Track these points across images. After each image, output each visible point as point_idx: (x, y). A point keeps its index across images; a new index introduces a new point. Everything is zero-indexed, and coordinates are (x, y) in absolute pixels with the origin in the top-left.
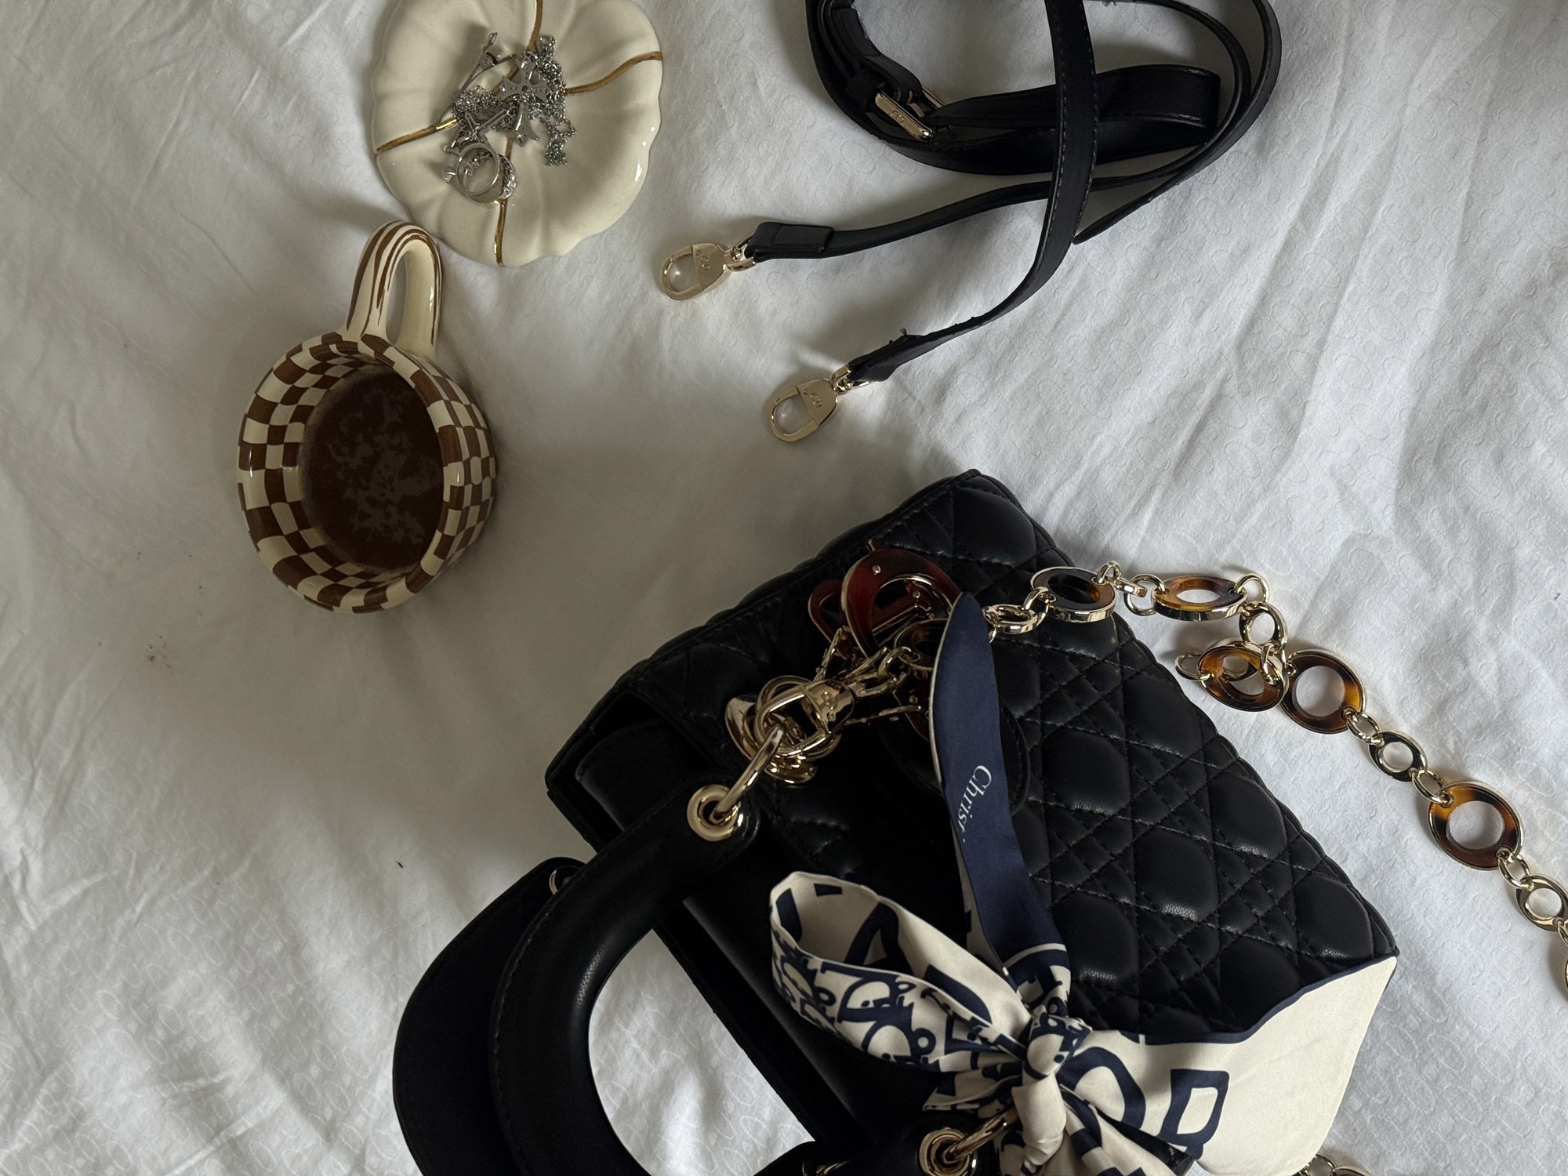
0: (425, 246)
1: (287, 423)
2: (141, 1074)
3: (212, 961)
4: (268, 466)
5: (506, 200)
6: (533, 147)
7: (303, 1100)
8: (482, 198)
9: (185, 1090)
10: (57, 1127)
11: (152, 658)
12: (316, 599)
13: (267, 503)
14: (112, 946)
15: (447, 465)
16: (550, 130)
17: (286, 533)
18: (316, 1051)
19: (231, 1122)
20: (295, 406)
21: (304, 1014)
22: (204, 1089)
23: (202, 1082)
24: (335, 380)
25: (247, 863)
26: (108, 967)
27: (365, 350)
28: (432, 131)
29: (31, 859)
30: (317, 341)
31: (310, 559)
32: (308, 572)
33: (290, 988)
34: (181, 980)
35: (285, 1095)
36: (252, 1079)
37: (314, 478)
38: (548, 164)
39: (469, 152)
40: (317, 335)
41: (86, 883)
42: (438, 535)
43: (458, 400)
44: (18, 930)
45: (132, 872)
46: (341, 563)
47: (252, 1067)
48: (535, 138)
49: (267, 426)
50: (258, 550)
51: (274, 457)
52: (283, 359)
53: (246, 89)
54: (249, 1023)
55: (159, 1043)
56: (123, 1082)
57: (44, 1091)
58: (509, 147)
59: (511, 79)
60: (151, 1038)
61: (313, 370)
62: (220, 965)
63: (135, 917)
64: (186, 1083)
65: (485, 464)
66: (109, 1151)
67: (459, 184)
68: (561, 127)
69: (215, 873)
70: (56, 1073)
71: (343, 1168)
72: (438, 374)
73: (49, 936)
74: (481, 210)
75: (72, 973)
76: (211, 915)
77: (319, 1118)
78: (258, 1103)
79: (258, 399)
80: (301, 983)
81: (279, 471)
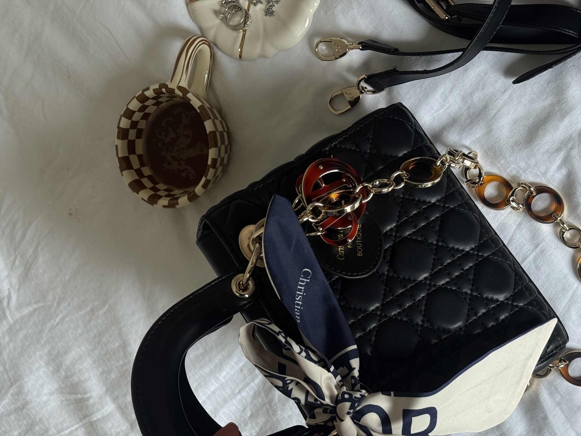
0: (208, 47)
1: (139, 120)
2: (54, 389)
3: (87, 346)
4: (129, 138)
5: (246, 30)
6: (260, 7)
8: (235, 28)
9: (72, 398)
10: (16, 406)
11: (71, 214)
12: (146, 200)
13: (128, 155)
14: (45, 335)
15: (211, 149)
17: (135, 168)
19: (91, 415)
20: (143, 113)
21: (126, 374)
22: (80, 399)
23: (79, 396)
24: (161, 103)
25: (107, 307)
26: (42, 343)
27: (177, 92)
29: (12, 293)
30: (157, 86)
31: (145, 181)
32: (143, 187)
33: (121, 362)
34: (73, 352)
35: (115, 406)
36: (101, 398)
37: (148, 145)
38: (266, 15)
39: (231, 6)
40: (157, 83)
41: (35, 306)
42: (204, 179)
43: (217, 119)
44: (5, 323)
45: (55, 304)
46: (158, 183)
47: (102, 393)
48: (261, 3)
49: (130, 121)
50: (122, 175)
51: (132, 134)
52: (140, 92)
54: (101, 374)
55: (62, 377)
56: (45, 391)
57: (11, 391)
58: (249, 6)
60: (59, 374)
62: (91, 348)
63: (55, 324)
64: (72, 395)
65: (226, 147)
66: (37, 419)
67: (225, 20)
69: (92, 310)
70: (17, 384)
72: (209, 107)
73: (18, 327)
74: (234, 34)
75: (27, 344)
76: (88, 327)
77: (129, 418)
78: (103, 408)
79: (128, 108)
80: (126, 361)
81: (134, 141)
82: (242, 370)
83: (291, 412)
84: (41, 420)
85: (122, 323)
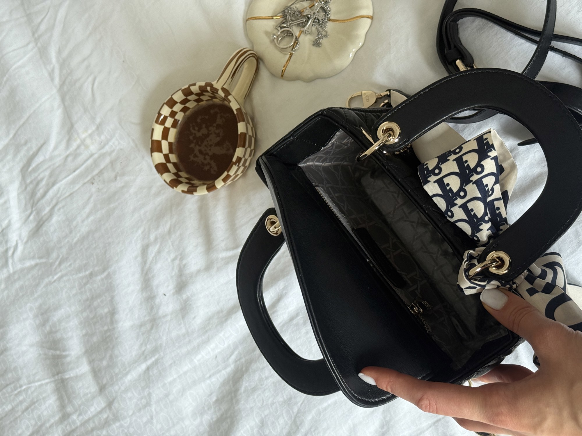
1: (178, 111)
2: (35, 342)
3: (78, 307)
4: (166, 125)
5: (293, 54)
6: (309, 37)
7: (96, 373)
8: (282, 50)
11: (93, 183)
12: (168, 182)
13: (161, 139)
14: (40, 289)
15: (238, 148)
16: (319, 33)
17: (164, 153)
18: (108, 356)
19: (64, 372)
20: (184, 106)
21: (108, 340)
22: (58, 355)
23: (58, 352)
24: (202, 101)
25: (105, 274)
26: (36, 296)
27: (221, 93)
28: (272, 18)
29: (19, 245)
30: (203, 84)
31: (170, 166)
32: (167, 170)
33: (106, 328)
34: (63, 310)
35: (89, 368)
36: (78, 358)
37: (180, 136)
38: (313, 45)
39: (284, 31)
40: (204, 81)
41: (38, 261)
42: (225, 174)
43: (249, 124)
44: (5, 271)
45: (57, 263)
46: (181, 171)
47: (80, 353)
48: (311, 34)
49: (170, 110)
50: (152, 156)
51: (169, 123)
52: (187, 86)
54: (84, 336)
55: (46, 331)
56: (27, 342)
58: (300, 34)
59: (310, 8)
60: (44, 329)
61: (197, 94)
62: (81, 309)
63: (53, 280)
64: (51, 351)
65: (251, 151)
66: (12, 367)
68: (323, 33)
69: (91, 274)
71: (103, 404)
72: (245, 112)
73: (16, 277)
74: (280, 54)
75: (21, 294)
76: (83, 290)
77: (100, 381)
78: (77, 368)
79: (171, 98)
80: (111, 328)
81: (169, 129)
82: (216, 357)
83: (254, 403)
84: (15, 368)
85: (116, 292)
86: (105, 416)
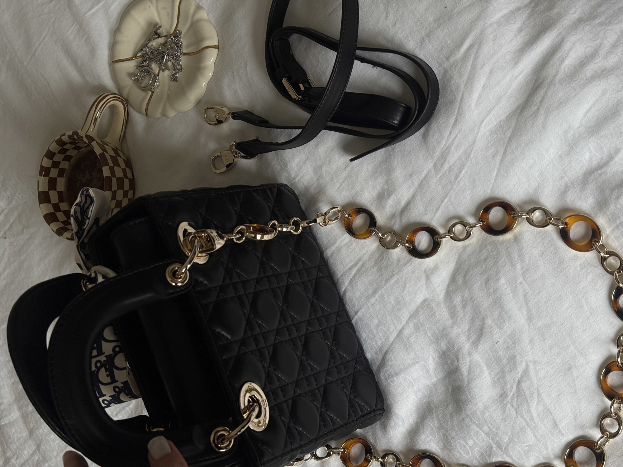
0: (121, 104)
1: (61, 161)
4: (51, 176)
5: (154, 91)
6: (167, 73)
8: (145, 89)
11: (5, 238)
12: (55, 231)
13: (47, 190)
16: (174, 68)
17: (52, 202)
24: (80, 148)
28: (132, 59)
31: (59, 215)
32: (56, 220)
35: (20, 414)
36: (10, 405)
38: (171, 81)
40: (71, 130)
43: (119, 166)
47: (11, 401)
48: (168, 69)
49: (52, 161)
50: (40, 207)
51: (54, 173)
52: (59, 137)
53: (70, 29)
54: (13, 384)
58: (159, 72)
59: (163, 44)
65: (126, 192)
67: (137, 82)
68: (179, 67)
71: (33, 447)
72: (113, 154)
74: (143, 94)
78: (10, 414)
79: (49, 150)
86: (36, 458)
